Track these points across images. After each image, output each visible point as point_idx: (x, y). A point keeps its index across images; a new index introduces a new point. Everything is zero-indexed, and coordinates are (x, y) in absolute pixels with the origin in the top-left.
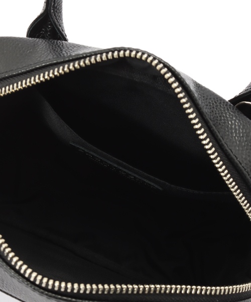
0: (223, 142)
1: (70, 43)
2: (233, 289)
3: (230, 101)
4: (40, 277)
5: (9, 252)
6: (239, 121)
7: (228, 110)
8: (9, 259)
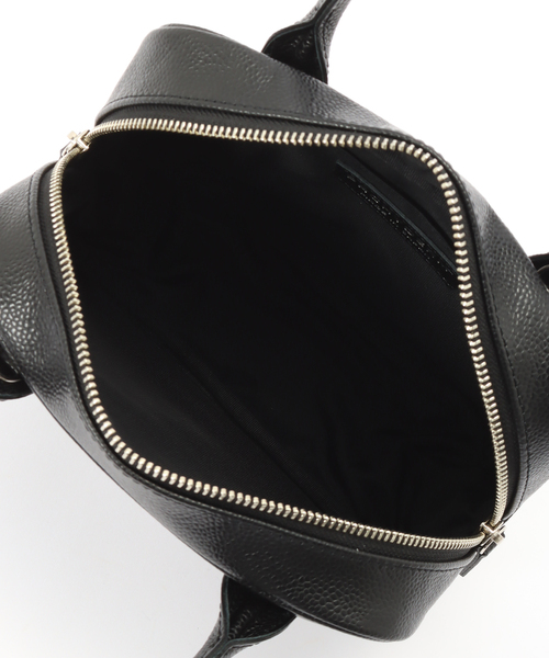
0: (494, 314)
1: (328, 89)
2: (420, 542)
3: (532, 258)
4: (122, 445)
5: (92, 389)
6: (533, 292)
7: (523, 270)
8: (91, 405)
